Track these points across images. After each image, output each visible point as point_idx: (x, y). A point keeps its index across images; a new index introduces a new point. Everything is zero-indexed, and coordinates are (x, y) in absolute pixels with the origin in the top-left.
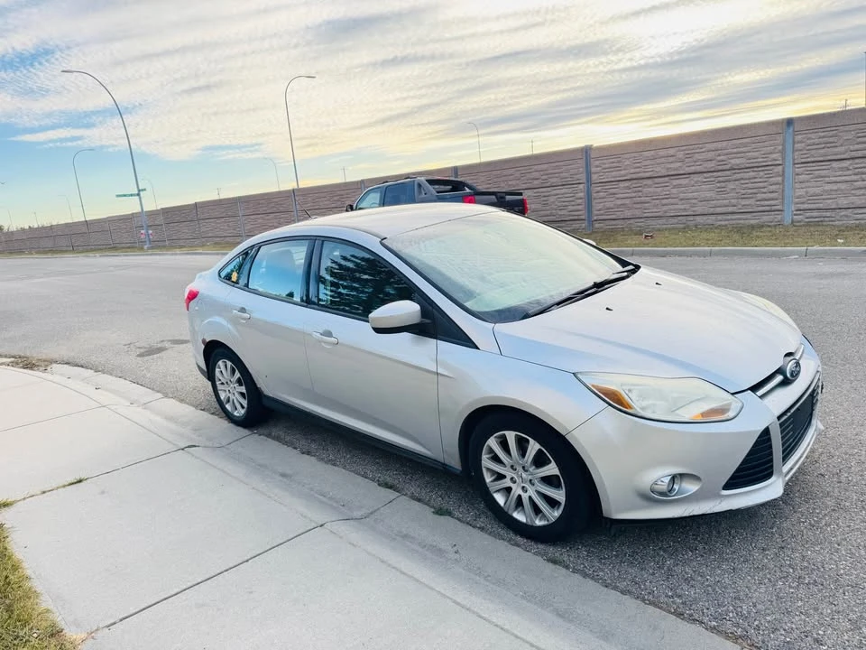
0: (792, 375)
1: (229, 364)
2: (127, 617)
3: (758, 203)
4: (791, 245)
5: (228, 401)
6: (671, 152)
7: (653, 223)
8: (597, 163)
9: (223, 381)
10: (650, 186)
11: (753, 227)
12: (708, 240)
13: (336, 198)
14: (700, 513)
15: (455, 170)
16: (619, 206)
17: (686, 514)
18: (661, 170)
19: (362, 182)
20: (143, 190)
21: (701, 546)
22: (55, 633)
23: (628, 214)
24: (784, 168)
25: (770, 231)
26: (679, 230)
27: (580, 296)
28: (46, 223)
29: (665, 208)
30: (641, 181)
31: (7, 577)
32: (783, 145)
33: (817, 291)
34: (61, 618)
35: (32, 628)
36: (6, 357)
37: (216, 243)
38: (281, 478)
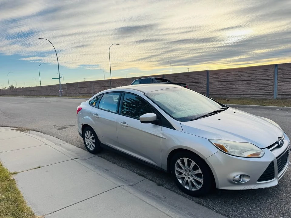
0: (281, 144)
1: (90, 132)
2: (55, 212)
3: (265, 91)
4: (277, 106)
5: (88, 145)
6: (236, 73)
7: (230, 96)
8: (211, 76)
9: (87, 138)
10: (228, 84)
11: (263, 99)
12: (248, 103)
13: (123, 83)
14: (249, 189)
15: (164, 75)
16: (217, 90)
17: (245, 189)
18: (232, 79)
19: (133, 78)
20: (61, 77)
21: (249, 201)
22: (32, 215)
23: (221, 93)
24: (274, 81)
25: (269, 101)
26: (238, 99)
27: (209, 115)
28: (28, 86)
29: (233, 92)
30: (226, 82)
31: (16, 196)
32: (274, 73)
33: (286, 121)
34: (33, 210)
35: (24, 213)
36: (14, 127)
37: (83, 96)
38: (106, 171)
